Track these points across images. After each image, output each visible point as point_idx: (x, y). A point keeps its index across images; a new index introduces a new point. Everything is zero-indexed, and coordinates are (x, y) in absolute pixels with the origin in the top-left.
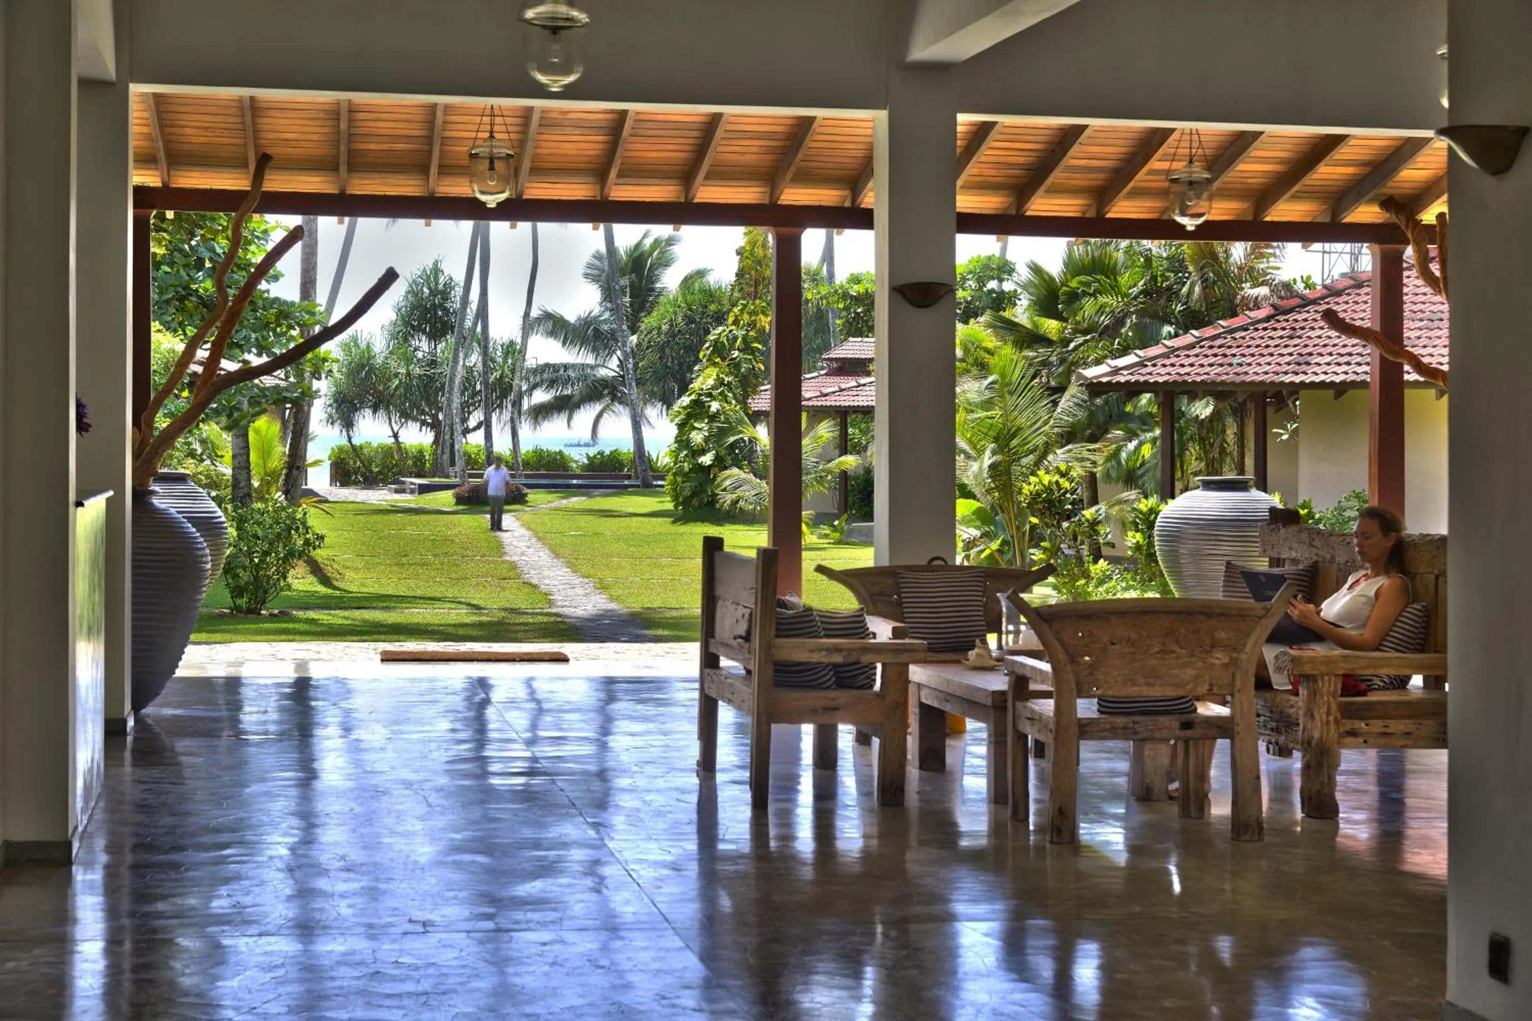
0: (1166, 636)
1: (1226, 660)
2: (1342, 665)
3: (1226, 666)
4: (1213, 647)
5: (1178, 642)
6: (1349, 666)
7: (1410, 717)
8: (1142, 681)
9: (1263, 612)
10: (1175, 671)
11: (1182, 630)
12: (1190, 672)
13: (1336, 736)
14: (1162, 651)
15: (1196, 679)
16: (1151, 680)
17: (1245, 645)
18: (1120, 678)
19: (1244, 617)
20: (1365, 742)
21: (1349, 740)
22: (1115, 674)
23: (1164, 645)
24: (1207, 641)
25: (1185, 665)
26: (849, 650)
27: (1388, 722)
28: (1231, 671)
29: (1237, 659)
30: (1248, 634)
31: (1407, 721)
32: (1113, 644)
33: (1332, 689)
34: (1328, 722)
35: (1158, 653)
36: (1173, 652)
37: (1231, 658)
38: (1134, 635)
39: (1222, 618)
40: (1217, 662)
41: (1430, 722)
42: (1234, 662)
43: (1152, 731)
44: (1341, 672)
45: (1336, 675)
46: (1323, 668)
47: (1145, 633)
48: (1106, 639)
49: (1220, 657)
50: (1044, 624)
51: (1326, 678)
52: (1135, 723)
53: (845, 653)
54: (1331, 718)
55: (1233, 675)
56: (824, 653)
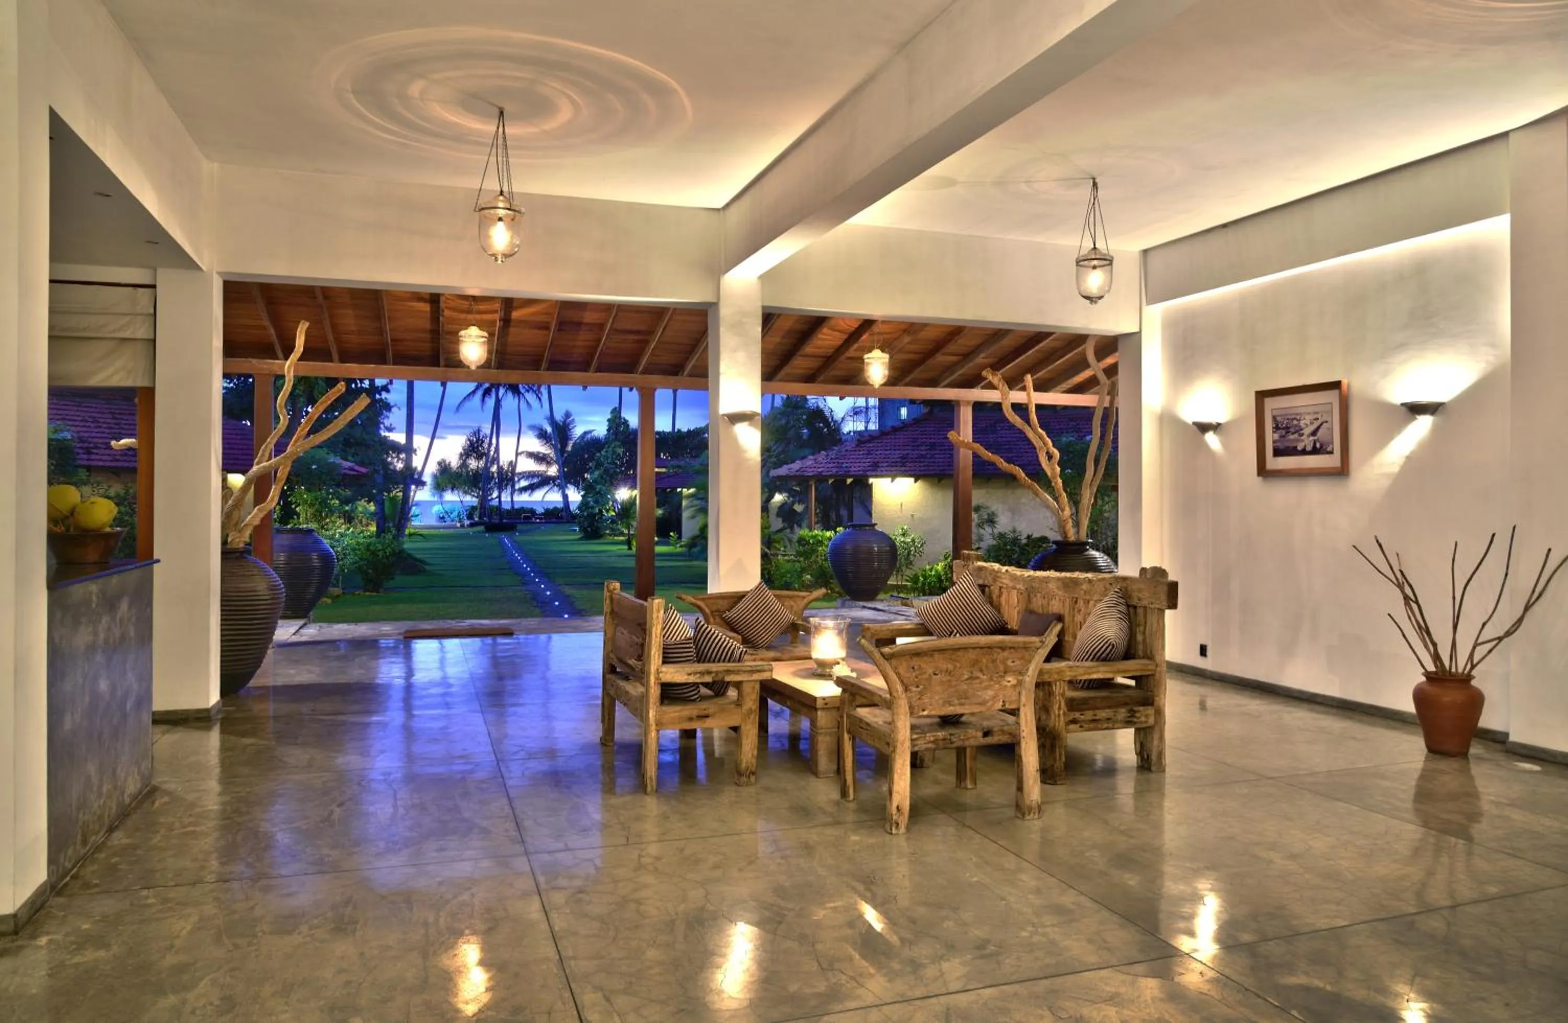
0: (973, 665)
1: (1014, 682)
2: (1068, 673)
3: (1014, 686)
4: (1005, 672)
5: (981, 671)
6: (1073, 674)
7: (1109, 707)
8: (956, 702)
9: (1041, 644)
10: (979, 693)
11: (984, 661)
12: (990, 693)
13: (1064, 725)
14: (970, 678)
15: (994, 698)
16: (963, 701)
17: (1027, 670)
18: (941, 701)
19: (1026, 648)
20: (1081, 727)
21: (1072, 727)
22: (937, 698)
23: (972, 673)
24: (1002, 668)
25: (986, 688)
26: (717, 673)
27: (1097, 712)
28: (1017, 690)
29: (1021, 680)
30: (1030, 662)
31: (1107, 710)
32: (935, 674)
33: (1061, 691)
34: (1059, 715)
35: (967, 680)
36: (978, 678)
37: (1018, 681)
38: (950, 667)
39: (1012, 650)
40: (1009, 684)
41: (1123, 710)
42: (1020, 683)
43: (963, 740)
44: (1068, 679)
45: (1064, 681)
46: (1056, 677)
47: (958, 665)
48: (931, 671)
49: (1011, 680)
50: (886, 662)
51: (1058, 683)
52: (951, 735)
53: (713, 675)
54: (1061, 712)
55: (1019, 693)
56: (698, 675)
